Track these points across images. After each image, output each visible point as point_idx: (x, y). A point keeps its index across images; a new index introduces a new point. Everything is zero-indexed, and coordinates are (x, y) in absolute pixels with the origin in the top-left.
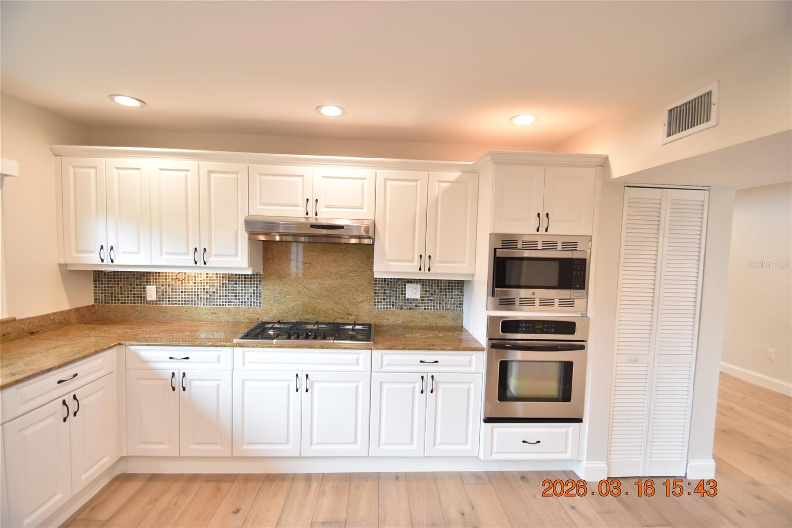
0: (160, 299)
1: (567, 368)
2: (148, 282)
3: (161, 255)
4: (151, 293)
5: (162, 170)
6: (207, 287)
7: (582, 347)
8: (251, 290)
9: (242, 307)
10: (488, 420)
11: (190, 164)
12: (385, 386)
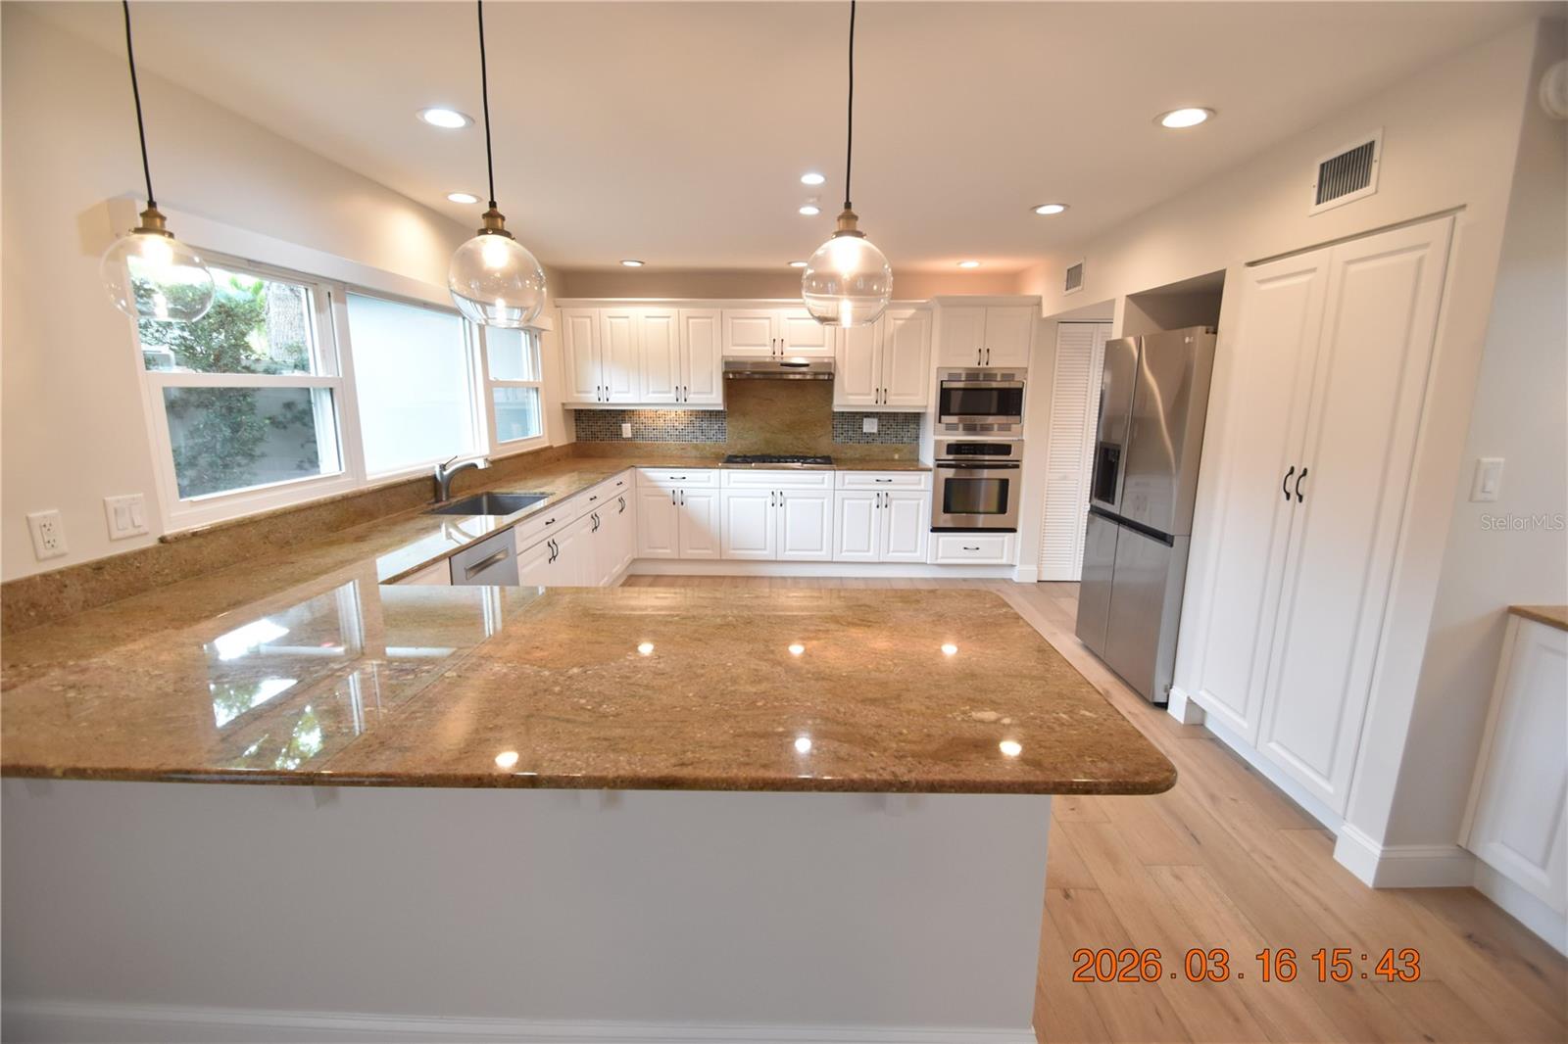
0: (635, 436)
1: (1004, 484)
2: (624, 421)
3: (648, 393)
4: (627, 430)
5: (648, 317)
6: (676, 424)
7: (1017, 467)
8: (716, 427)
9: (708, 442)
10: (934, 530)
11: (671, 311)
12: (846, 502)
